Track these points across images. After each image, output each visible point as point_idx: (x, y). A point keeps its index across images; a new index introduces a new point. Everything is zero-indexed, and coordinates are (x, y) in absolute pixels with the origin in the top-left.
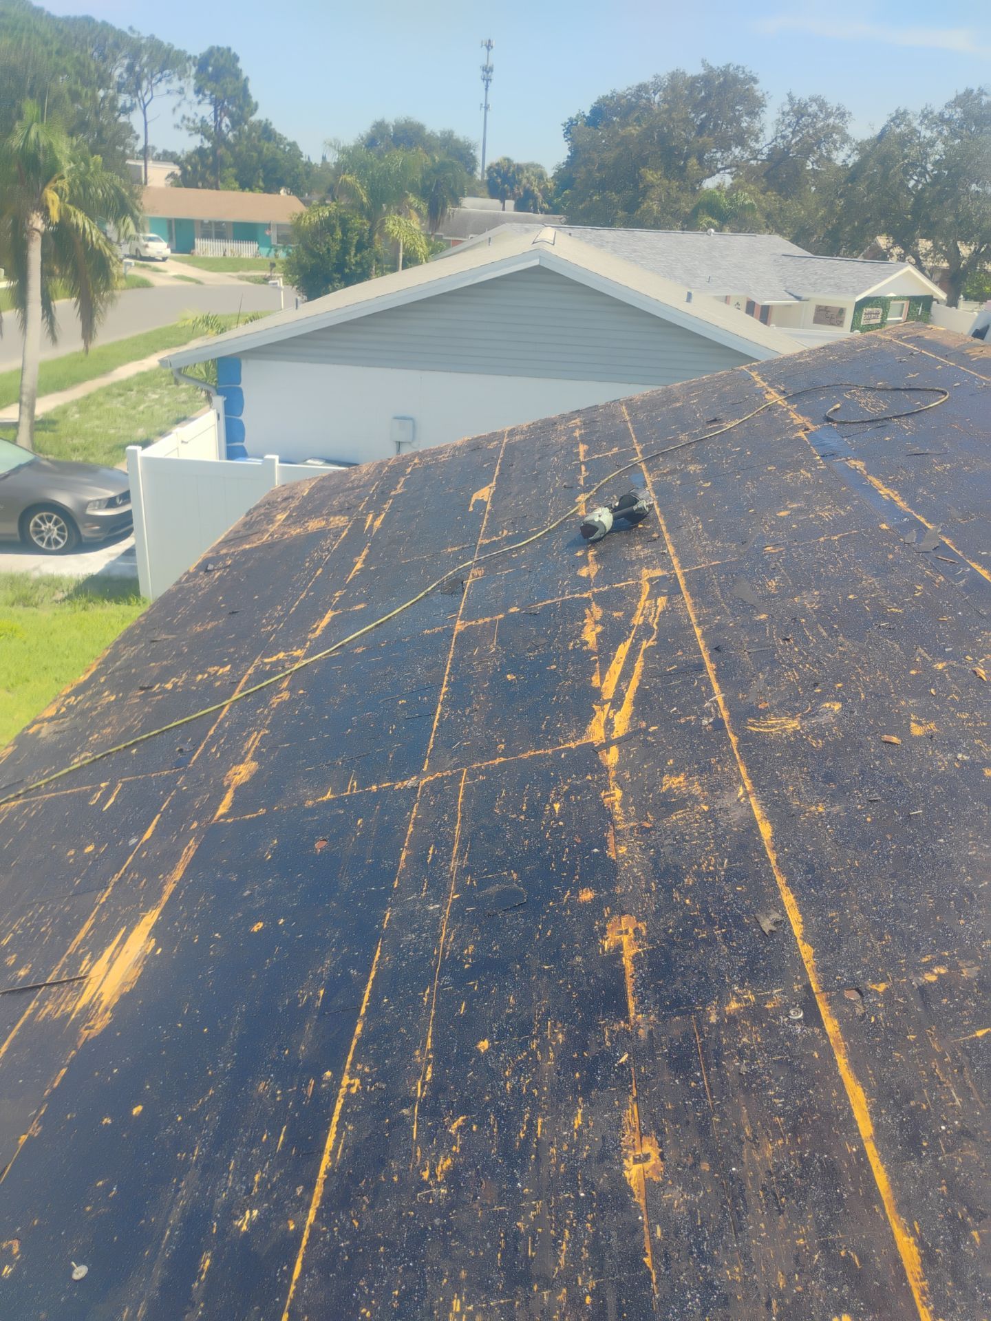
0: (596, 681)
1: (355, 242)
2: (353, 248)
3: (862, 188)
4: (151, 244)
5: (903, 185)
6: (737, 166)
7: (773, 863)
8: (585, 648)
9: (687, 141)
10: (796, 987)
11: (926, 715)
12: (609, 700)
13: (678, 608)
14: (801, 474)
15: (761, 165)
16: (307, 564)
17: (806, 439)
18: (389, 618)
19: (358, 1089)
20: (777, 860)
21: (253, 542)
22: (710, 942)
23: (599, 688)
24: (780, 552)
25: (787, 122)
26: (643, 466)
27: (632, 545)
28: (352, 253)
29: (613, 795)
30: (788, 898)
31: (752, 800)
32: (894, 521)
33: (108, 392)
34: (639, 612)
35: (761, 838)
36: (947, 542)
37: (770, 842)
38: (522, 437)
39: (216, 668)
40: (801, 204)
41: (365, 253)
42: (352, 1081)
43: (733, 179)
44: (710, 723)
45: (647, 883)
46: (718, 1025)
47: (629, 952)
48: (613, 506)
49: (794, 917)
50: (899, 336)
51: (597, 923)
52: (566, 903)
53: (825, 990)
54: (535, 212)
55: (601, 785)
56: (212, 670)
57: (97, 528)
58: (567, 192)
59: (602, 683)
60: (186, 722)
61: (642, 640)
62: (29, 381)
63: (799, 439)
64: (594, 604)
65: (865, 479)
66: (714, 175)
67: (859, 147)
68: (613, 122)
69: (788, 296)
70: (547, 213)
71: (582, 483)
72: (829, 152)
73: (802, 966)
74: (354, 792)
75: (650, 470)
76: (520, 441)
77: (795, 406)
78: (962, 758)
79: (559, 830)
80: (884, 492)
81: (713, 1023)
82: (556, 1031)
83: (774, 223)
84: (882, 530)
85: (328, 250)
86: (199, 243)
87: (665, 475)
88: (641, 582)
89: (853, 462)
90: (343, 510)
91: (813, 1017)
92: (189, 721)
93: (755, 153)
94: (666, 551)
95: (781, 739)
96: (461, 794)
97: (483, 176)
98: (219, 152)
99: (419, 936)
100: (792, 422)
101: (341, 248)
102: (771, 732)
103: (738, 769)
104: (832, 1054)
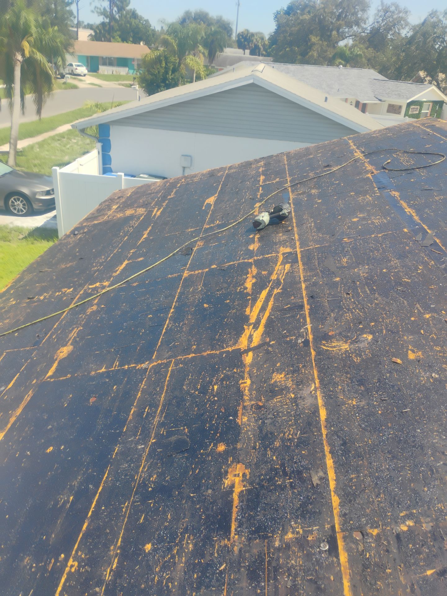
0: (248, 310)
1: (171, 68)
2: (171, 71)
3: (413, 48)
4: (78, 68)
5: (433, 47)
6: (355, 36)
7: (324, 436)
8: (245, 291)
9: (332, 23)
10: (326, 526)
11: (418, 346)
12: (253, 323)
13: (295, 271)
14: (367, 198)
15: (367, 35)
16: (121, 234)
17: (372, 178)
18: (153, 267)
19: (76, 569)
20: (327, 435)
21: (100, 220)
22: (282, 488)
23: (249, 315)
24: (351, 242)
25: (380, 15)
26: (290, 189)
27: (278, 233)
28: (170, 74)
29: (245, 383)
30: (329, 462)
31: (318, 393)
32: (411, 227)
33: (53, 138)
34: (275, 272)
35: (320, 419)
36: (438, 241)
37: (324, 422)
38: (235, 170)
39: (66, 289)
40: (384, 54)
41: (176, 74)
42: (74, 563)
43: (353, 41)
44: (302, 342)
45: (255, 443)
46: (279, 549)
47: (238, 489)
48: (270, 212)
49: (331, 475)
50: (423, 125)
51: (224, 467)
52: (210, 452)
53: (343, 530)
54: (259, 55)
55: (241, 376)
56: (63, 290)
57: (41, 204)
58: (274, 46)
59: (251, 313)
60: (45, 319)
61: (274, 289)
62: (14, 133)
63: (368, 178)
64: (253, 266)
65: (398, 202)
66: (344, 39)
67: (413, 28)
68: (297, 13)
69: (375, 99)
70: (265, 56)
71: (259, 197)
72: (399, 30)
73: (332, 512)
74: (116, 368)
75: (293, 191)
76: (233, 173)
77: (368, 160)
78: (435, 376)
79: (214, 402)
80: (408, 210)
81: (276, 547)
82: (189, 542)
83: (371, 63)
84: (405, 232)
85: (159, 72)
86: (101, 67)
87: (300, 194)
88: (279, 255)
89: (394, 193)
90: (144, 205)
91: (334, 550)
92: (47, 318)
93: (364, 30)
94: (293, 238)
95: (338, 355)
96: (169, 375)
97: (236, 38)
98: (112, 24)
99: (130, 466)
100: (366, 168)
101: (165, 71)
102: (333, 351)
103: (313, 372)
104: (341, 578)
